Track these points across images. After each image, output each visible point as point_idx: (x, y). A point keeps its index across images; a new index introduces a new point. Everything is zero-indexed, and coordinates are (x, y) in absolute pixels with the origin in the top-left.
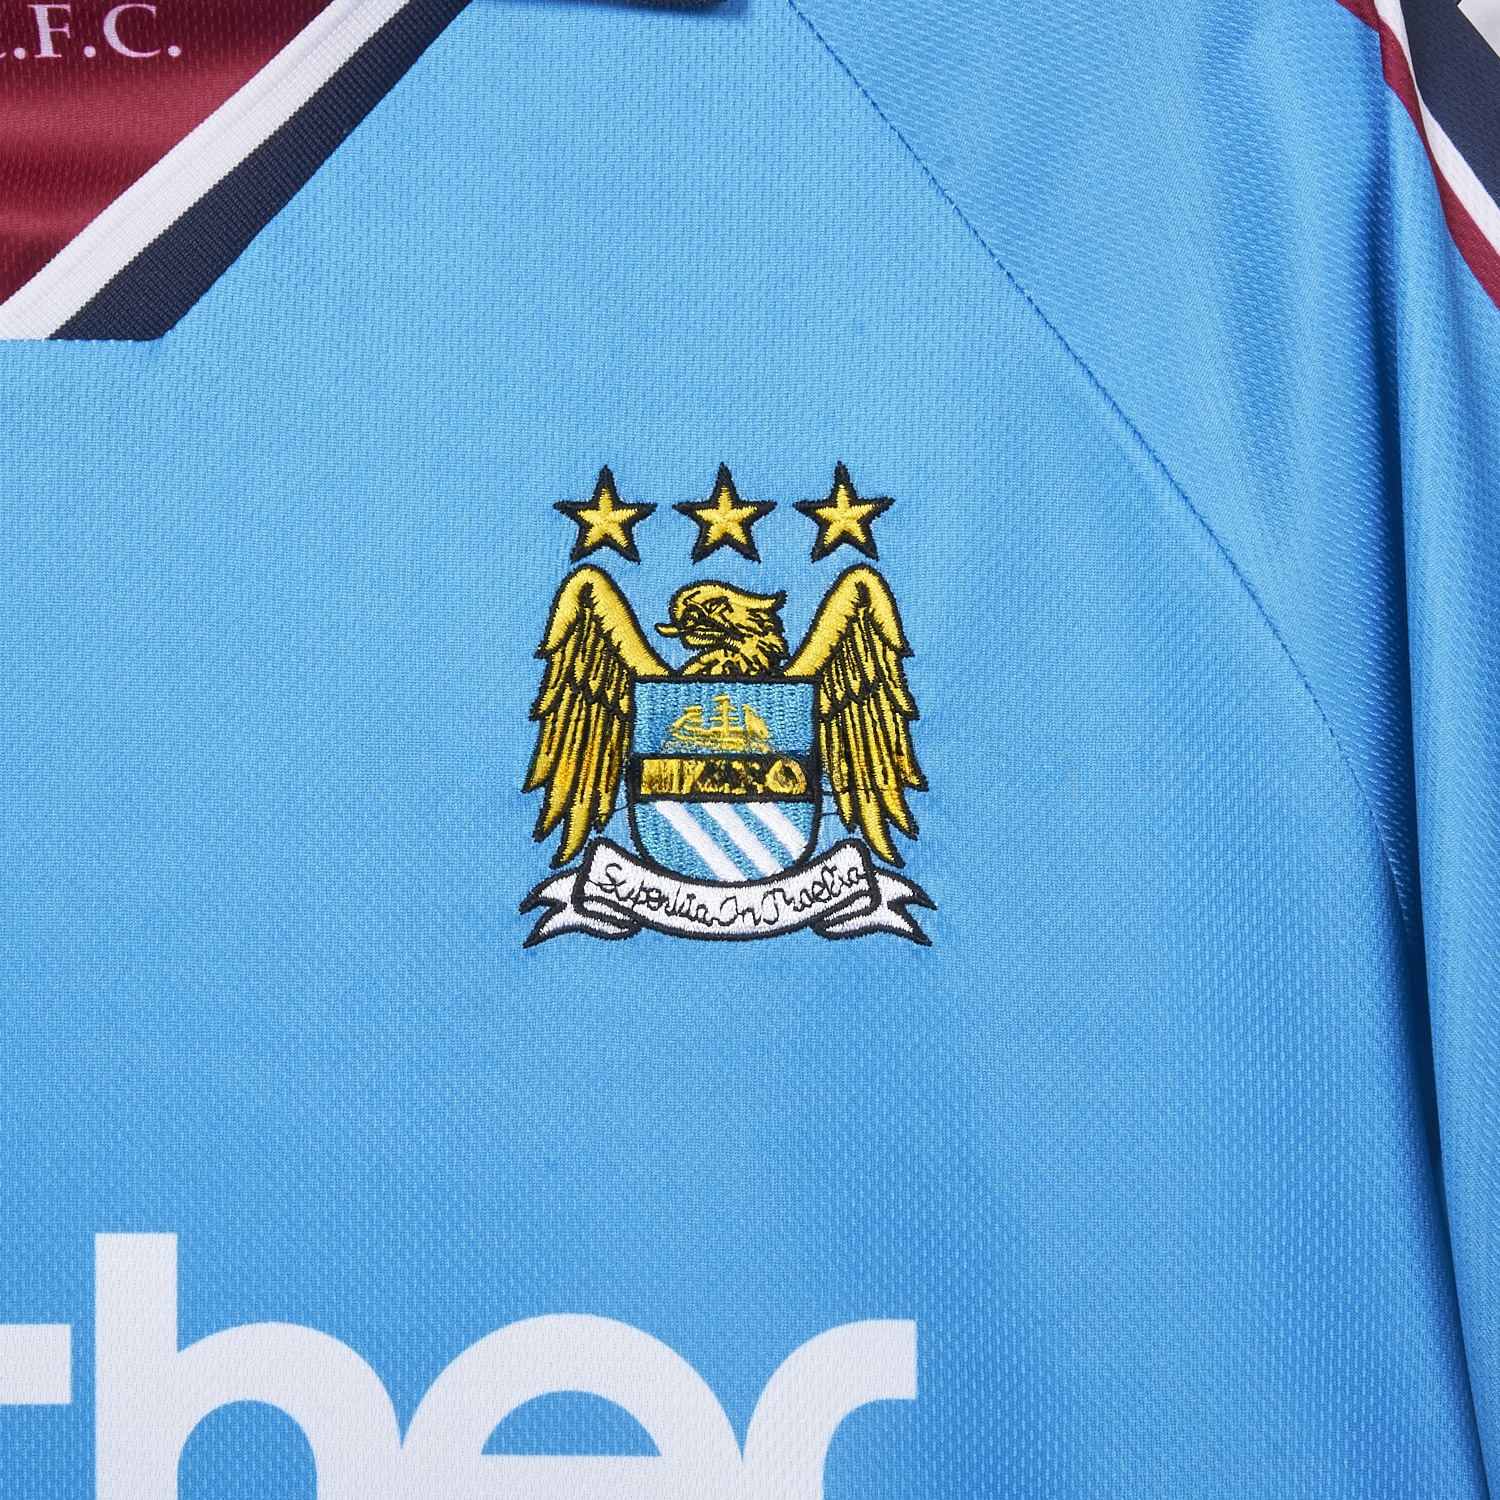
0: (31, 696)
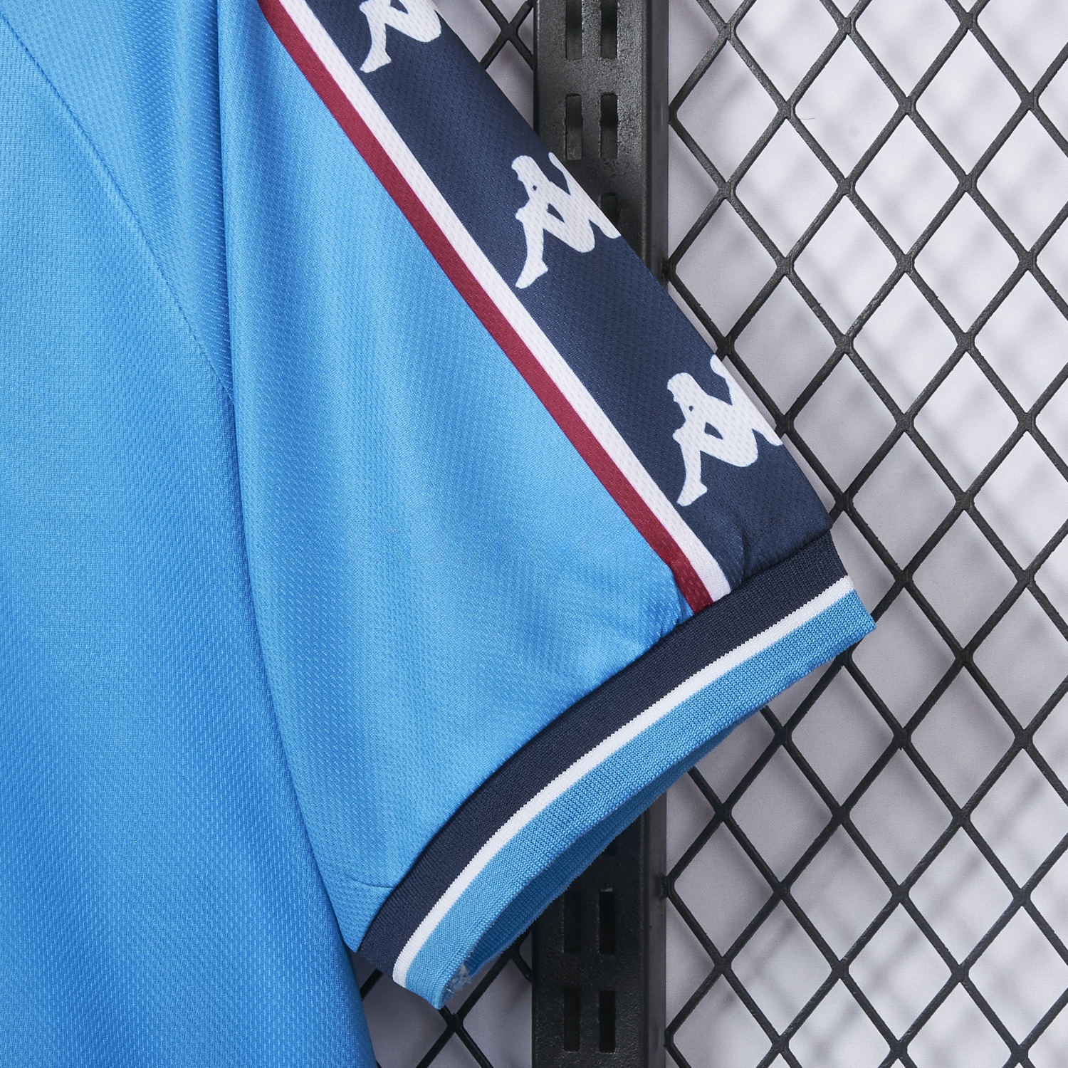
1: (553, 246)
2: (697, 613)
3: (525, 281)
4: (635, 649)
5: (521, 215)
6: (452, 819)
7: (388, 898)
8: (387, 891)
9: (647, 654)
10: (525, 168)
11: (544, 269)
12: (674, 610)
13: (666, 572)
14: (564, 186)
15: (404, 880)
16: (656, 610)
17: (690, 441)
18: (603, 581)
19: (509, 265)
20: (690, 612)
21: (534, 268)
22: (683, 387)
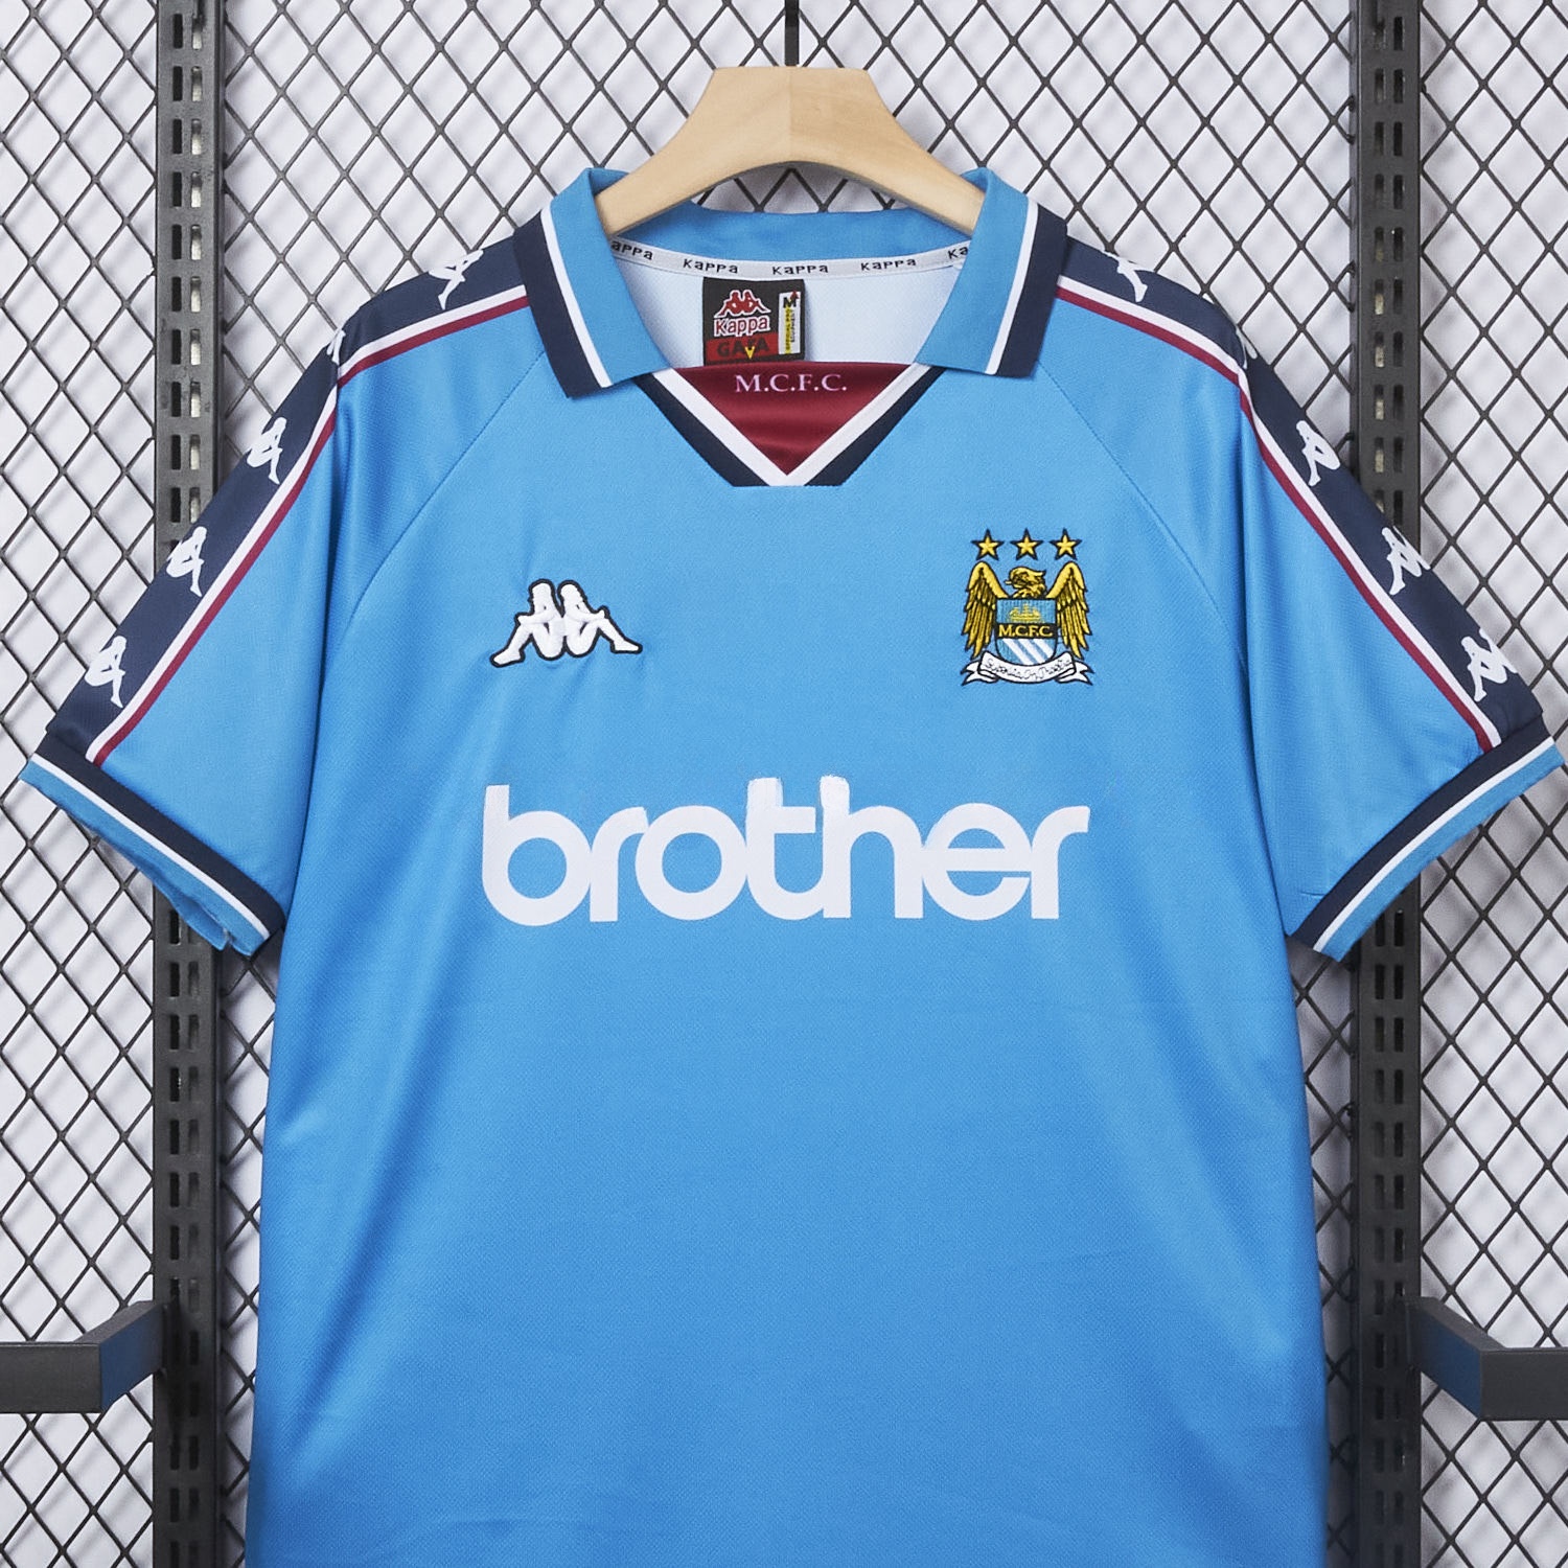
1: (1406, 573)
2: (1485, 754)
3: (1394, 591)
4: (1457, 771)
5: (1389, 558)
6: (1366, 855)
7: (1322, 901)
8: (1321, 897)
9: (1461, 773)
10: (1386, 533)
11: (1403, 585)
12: (1476, 751)
13: (1472, 733)
14: (1403, 543)
15: (1331, 892)
16: (1467, 752)
17: (1475, 669)
18: (1440, 737)
19: (1386, 583)
20: (1482, 753)
21: (1398, 585)
22: (1468, 643)
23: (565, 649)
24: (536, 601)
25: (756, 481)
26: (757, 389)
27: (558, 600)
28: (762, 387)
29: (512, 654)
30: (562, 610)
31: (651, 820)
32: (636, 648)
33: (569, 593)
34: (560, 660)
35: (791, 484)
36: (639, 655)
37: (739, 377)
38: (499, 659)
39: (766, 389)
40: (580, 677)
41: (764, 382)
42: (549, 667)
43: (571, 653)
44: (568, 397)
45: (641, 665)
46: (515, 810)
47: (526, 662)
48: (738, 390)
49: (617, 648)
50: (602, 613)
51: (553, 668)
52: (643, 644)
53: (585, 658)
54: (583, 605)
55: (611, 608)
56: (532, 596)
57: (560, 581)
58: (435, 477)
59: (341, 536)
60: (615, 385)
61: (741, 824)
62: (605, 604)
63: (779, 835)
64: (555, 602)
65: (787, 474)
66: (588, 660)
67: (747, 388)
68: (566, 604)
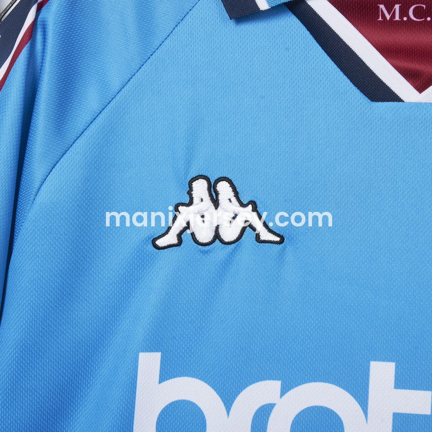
0: (427, 207)
23: (217, 236)
24: (195, 194)
25: (393, 97)
26: (397, 18)
27: (214, 194)
28: (401, 17)
29: (171, 238)
30: (216, 203)
31: (284, 392)
32: (278, 239)
33: (223, 188)
34: (211, 246)
35: (424, 101)
36: (281, 245)
37: (382, 7)
38: (159, 242)
39: (405, 19)
40: (227, 263)
41: (404, 12)
42: (202, 252)
43: (222, 241)
44: (231, 19)
45: (281, 255)
46: (164, 376)
47: (182, 245)
48: (380, 19)
49: (262, 238)
50: (250, 207)
51: (205, 252)
52: (285, 235)
53: (233, 246)
54: (234, 199)
55: (258, 203)
56: (191, 189)
57: (216, 178)
58: (115, 85)
59: (32, 128)
60: (272, 8)
61: (364, 403)
62: (253, 199)
63: (397, 413)
64: (211, 195)
65: (420, 93)
66: (235, 248)
67: (388, 17)
68: (220, 197)
